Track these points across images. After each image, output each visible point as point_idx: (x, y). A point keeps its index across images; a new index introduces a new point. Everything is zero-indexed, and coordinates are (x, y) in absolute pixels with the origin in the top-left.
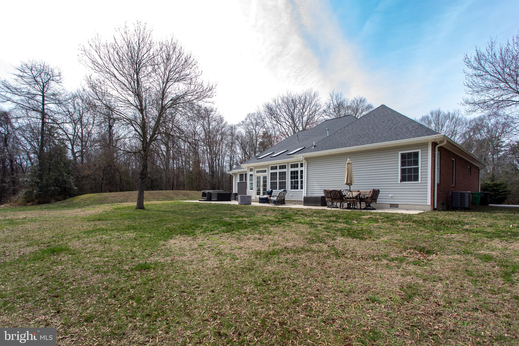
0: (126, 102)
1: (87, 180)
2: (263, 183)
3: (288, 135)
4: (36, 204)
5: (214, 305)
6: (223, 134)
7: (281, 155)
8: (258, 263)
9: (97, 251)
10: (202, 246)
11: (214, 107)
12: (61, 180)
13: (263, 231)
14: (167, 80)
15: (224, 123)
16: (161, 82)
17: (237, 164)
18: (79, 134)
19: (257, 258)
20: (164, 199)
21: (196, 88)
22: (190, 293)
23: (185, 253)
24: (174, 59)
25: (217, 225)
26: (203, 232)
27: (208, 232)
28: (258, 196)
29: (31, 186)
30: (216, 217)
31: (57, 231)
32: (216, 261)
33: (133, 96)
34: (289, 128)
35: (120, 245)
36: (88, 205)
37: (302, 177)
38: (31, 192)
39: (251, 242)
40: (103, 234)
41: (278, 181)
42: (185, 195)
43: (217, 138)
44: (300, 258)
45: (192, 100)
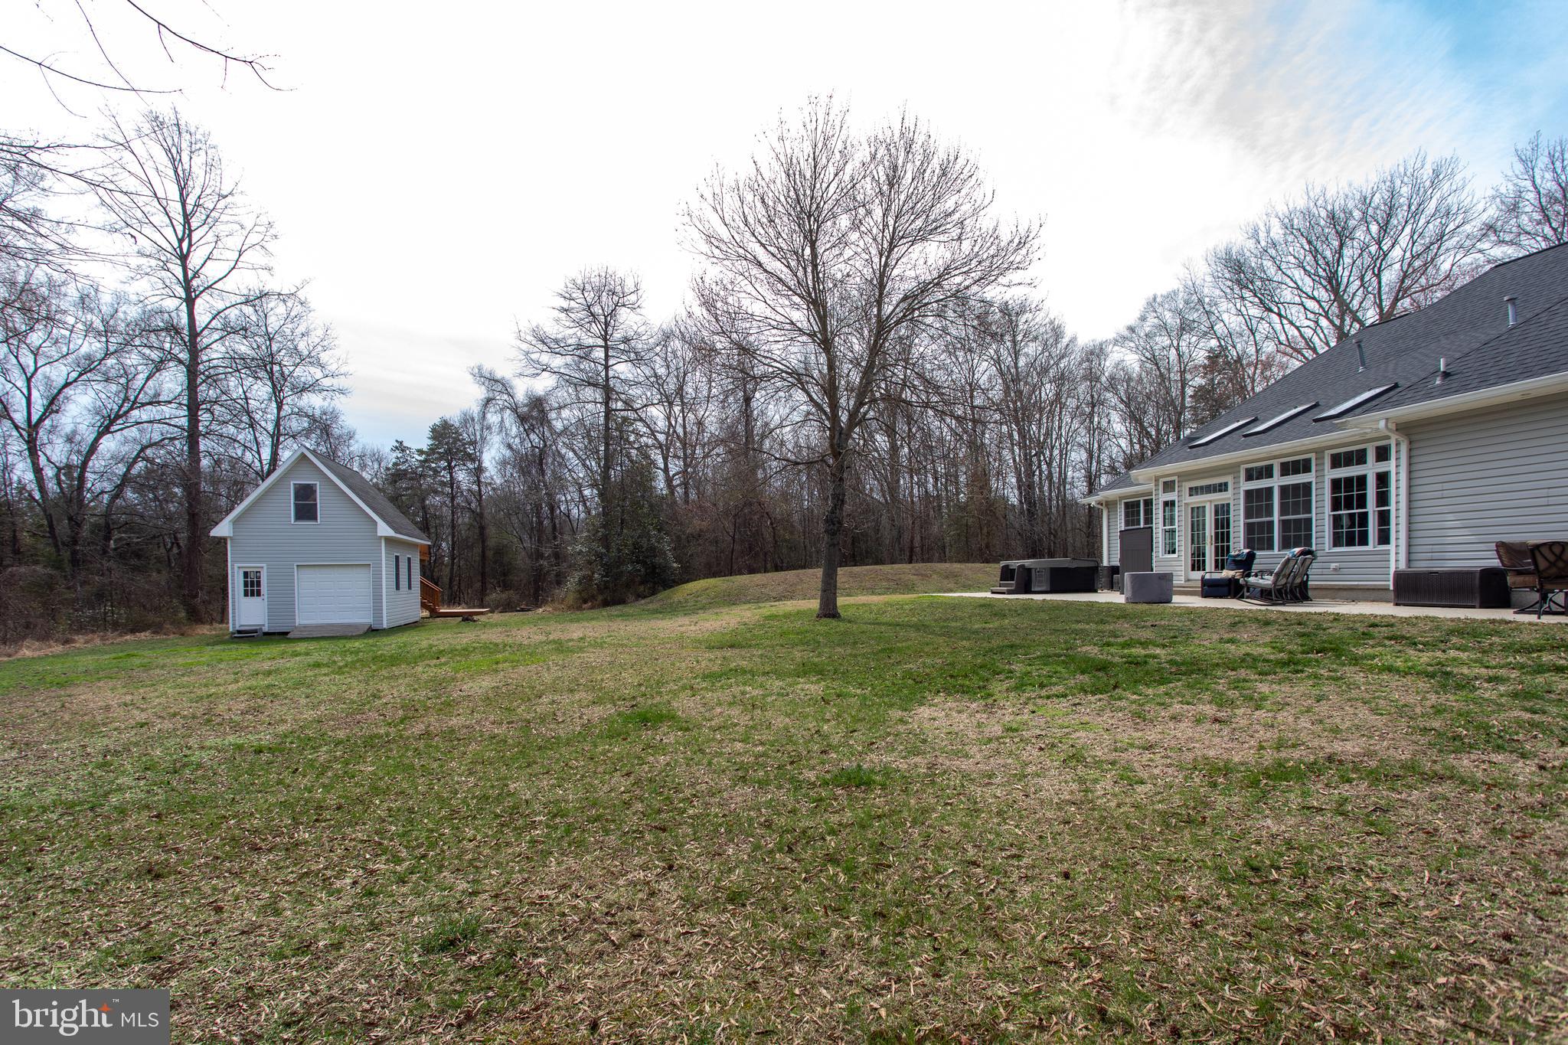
0: (788, 327)
1: (700, 545)
2: (1217, 528)
3: (1314, 350)
4: (599, 607)
5: (1076, 920)
6: (1061, 379)
7: (1286, 425)
8: (1221, 803)
9: (735, 726)
10: (1016, 730)
11: (1034, 296)
12: (645, 546)
13: (1230, 693)
14: (891, 243)
15: (1065, 341)
16: (874, 251)
17: (1113, 470)
18: (680, 430)
19: (1214, 785)
20: (888, 591)
21: (976, 249)
22: (992, 870)
23: (966, 748)
24: (909, 176)
25: (1059, 669)
26: (1016, 688)
27: (1030, 688)
28: (1197, 575)
29: (590, 563)
30: (1052, 645)
31: (647, 671)
32: (1066, 782)
33: (805, 307)
34: (1316, 322)
35: (788, 715)
36: (703, 608)
37: (1383, 499)
38: (590, 578)
39: (1184, 730)
40: (745, 684)
41: (1276, 517)
42: (947, 577)
43: (1043, 394)
44: (1400, 804)
45: (967, 288)
